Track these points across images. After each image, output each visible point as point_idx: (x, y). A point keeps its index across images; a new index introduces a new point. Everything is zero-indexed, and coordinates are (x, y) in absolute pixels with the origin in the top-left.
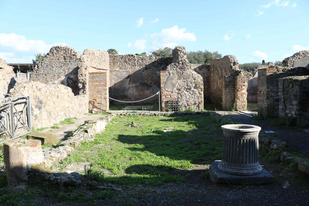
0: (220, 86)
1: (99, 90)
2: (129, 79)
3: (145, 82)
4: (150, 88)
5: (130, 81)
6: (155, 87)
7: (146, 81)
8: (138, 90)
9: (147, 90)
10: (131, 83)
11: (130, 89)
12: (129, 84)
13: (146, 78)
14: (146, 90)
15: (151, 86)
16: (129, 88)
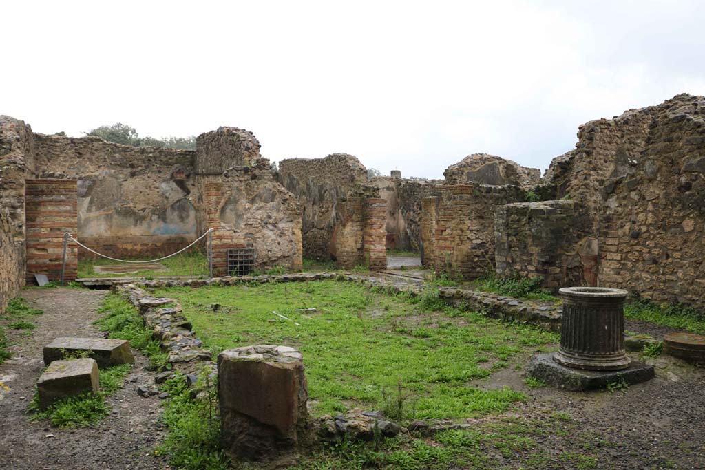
0: (313, 218)
1: (57, 226)
2: (88, 199)
3: (130, 207)
4: (141, 222)
5: (91, 202)
6: (153, 218)
7: (131, 205)
8: (111, 226)
9: (135, 225)
10: (94, 207)
11: (92, 223)
12: (89, 210)
13: (131, 198)
14: (132, 226)
15: (143, 218)
16: (88, 220)
